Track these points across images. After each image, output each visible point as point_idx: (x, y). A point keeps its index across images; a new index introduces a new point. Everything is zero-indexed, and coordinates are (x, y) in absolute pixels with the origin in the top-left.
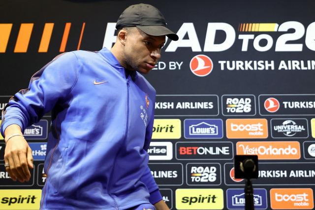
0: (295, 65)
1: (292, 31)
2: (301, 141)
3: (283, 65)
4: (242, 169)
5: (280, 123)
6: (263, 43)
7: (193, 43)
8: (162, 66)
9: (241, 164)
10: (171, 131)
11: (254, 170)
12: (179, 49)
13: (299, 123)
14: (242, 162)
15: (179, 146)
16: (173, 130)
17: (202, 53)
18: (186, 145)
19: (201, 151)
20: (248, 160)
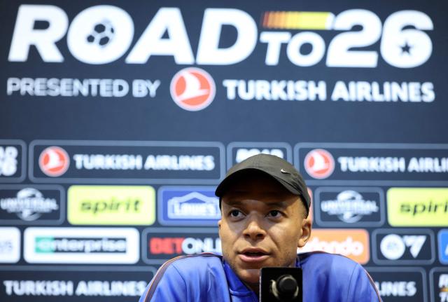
0: (361, 91)
1: (357, 28)
2: (370, 230)
3: (340, 91)
4: (275, 292)
5: (333, 197)
6: (306, 49)
7: (179, 48)
8: (121, 88)
9: (274, 283)
10: (136, 209)
11: (296, 294)
12: (154, 59)
13: (367, 197)
14: (275, 280)
15: (150, 236)
16: (139, 206)
17: (195, 65)
18: (162, 236)
19: (190, 246)
20: (285, 278)
